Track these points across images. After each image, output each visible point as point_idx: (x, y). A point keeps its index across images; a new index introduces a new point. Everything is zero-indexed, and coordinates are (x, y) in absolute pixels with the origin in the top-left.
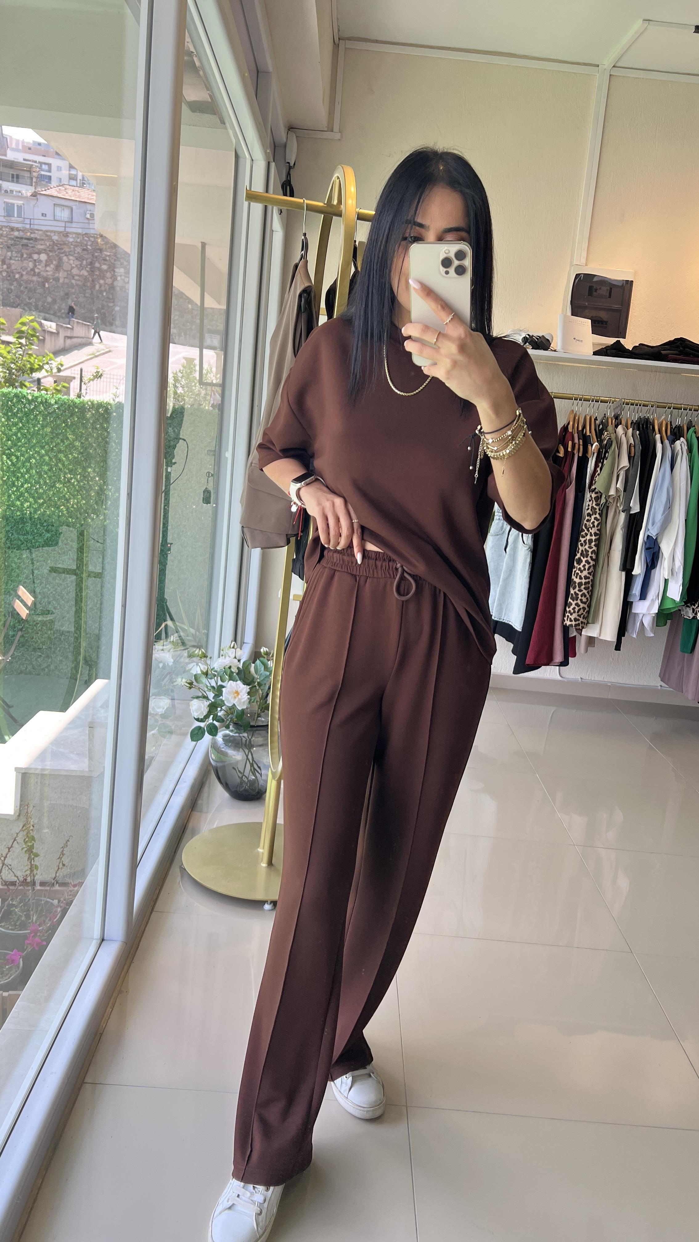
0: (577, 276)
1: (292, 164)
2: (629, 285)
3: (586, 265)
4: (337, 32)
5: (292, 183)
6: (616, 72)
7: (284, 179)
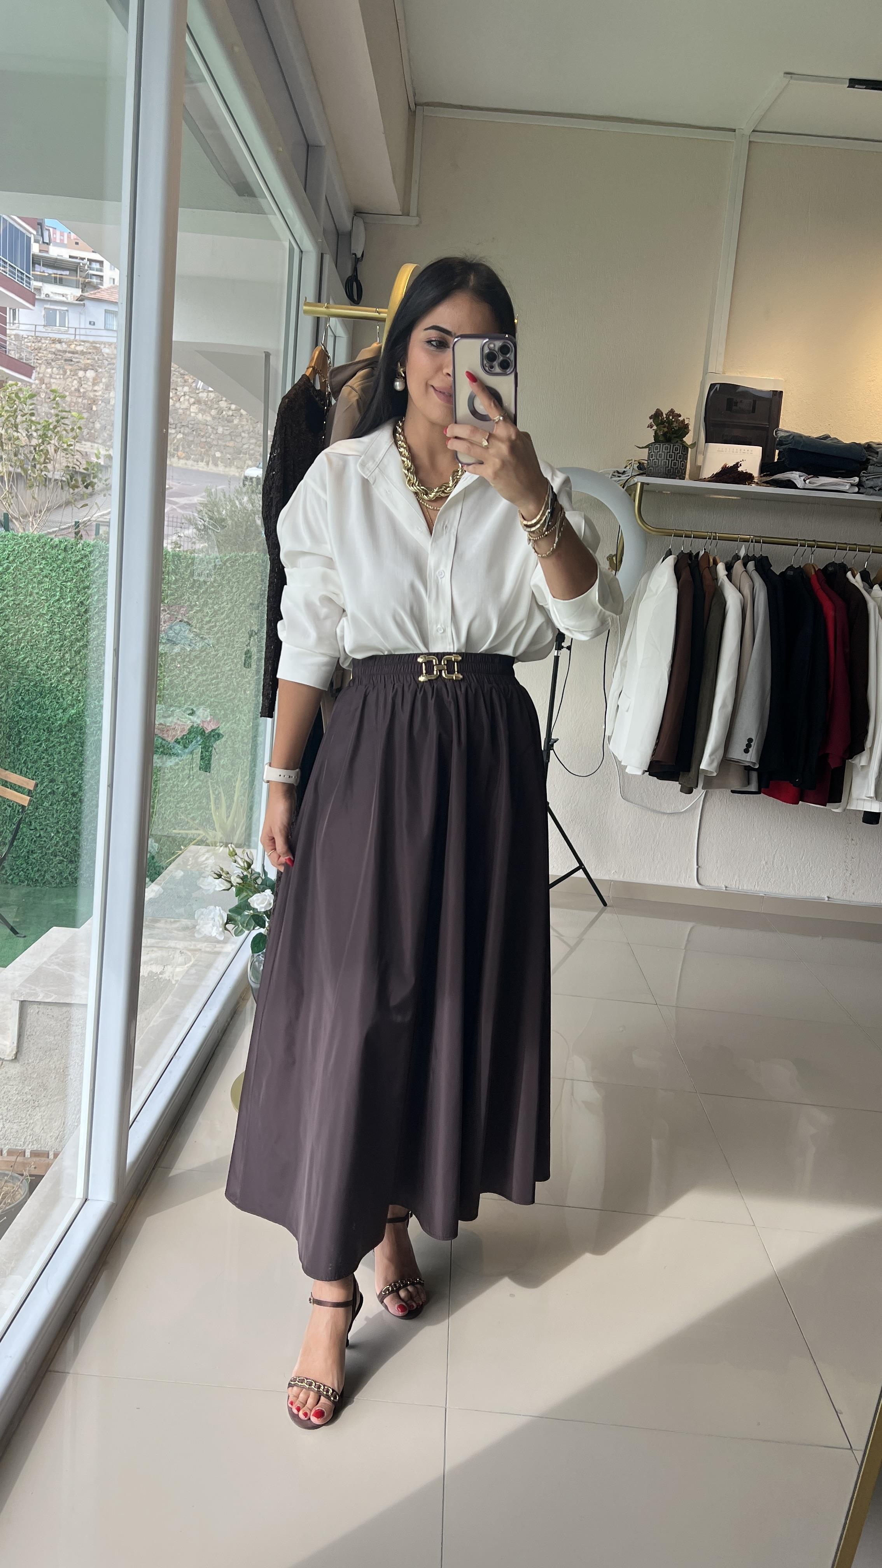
0: (712, 386)
1: (359, 255)
2: (778, 395)
3: (724, 373)
4: (412, 95)
5: (359, 279)
6: (757, 138)
7: (349, 273)
